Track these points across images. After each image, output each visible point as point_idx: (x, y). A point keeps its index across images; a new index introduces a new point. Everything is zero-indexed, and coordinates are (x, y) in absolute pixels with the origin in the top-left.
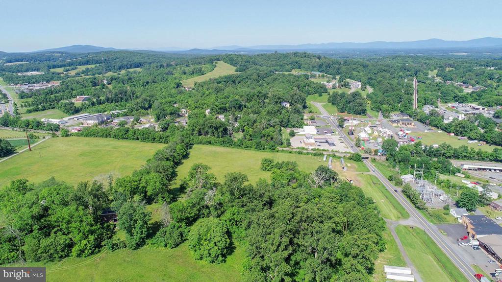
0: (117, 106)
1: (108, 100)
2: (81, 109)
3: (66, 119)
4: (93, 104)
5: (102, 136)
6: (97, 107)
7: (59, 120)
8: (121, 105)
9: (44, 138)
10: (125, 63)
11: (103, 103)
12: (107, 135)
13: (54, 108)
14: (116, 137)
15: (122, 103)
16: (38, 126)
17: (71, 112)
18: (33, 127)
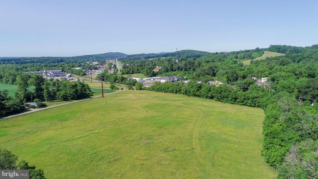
0: (186, 73)
1: (178, 69)
2: (158, 73)
3: (145, 79)
4: (167, 71)
5: (172, 92)
6: (170, 73)
7: (139, 79)
8: (189, 73)
9: (122, 89)
10: (190, 55)
11: (175, 70)
12: (177, 91)
13: (139, 73)
14: (187, 93)
15: (190, 72)
16: (122, 81)
17: (150, 75)
18: (119, 82)
